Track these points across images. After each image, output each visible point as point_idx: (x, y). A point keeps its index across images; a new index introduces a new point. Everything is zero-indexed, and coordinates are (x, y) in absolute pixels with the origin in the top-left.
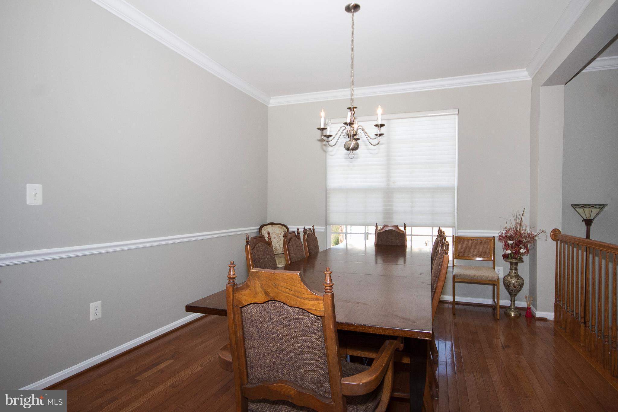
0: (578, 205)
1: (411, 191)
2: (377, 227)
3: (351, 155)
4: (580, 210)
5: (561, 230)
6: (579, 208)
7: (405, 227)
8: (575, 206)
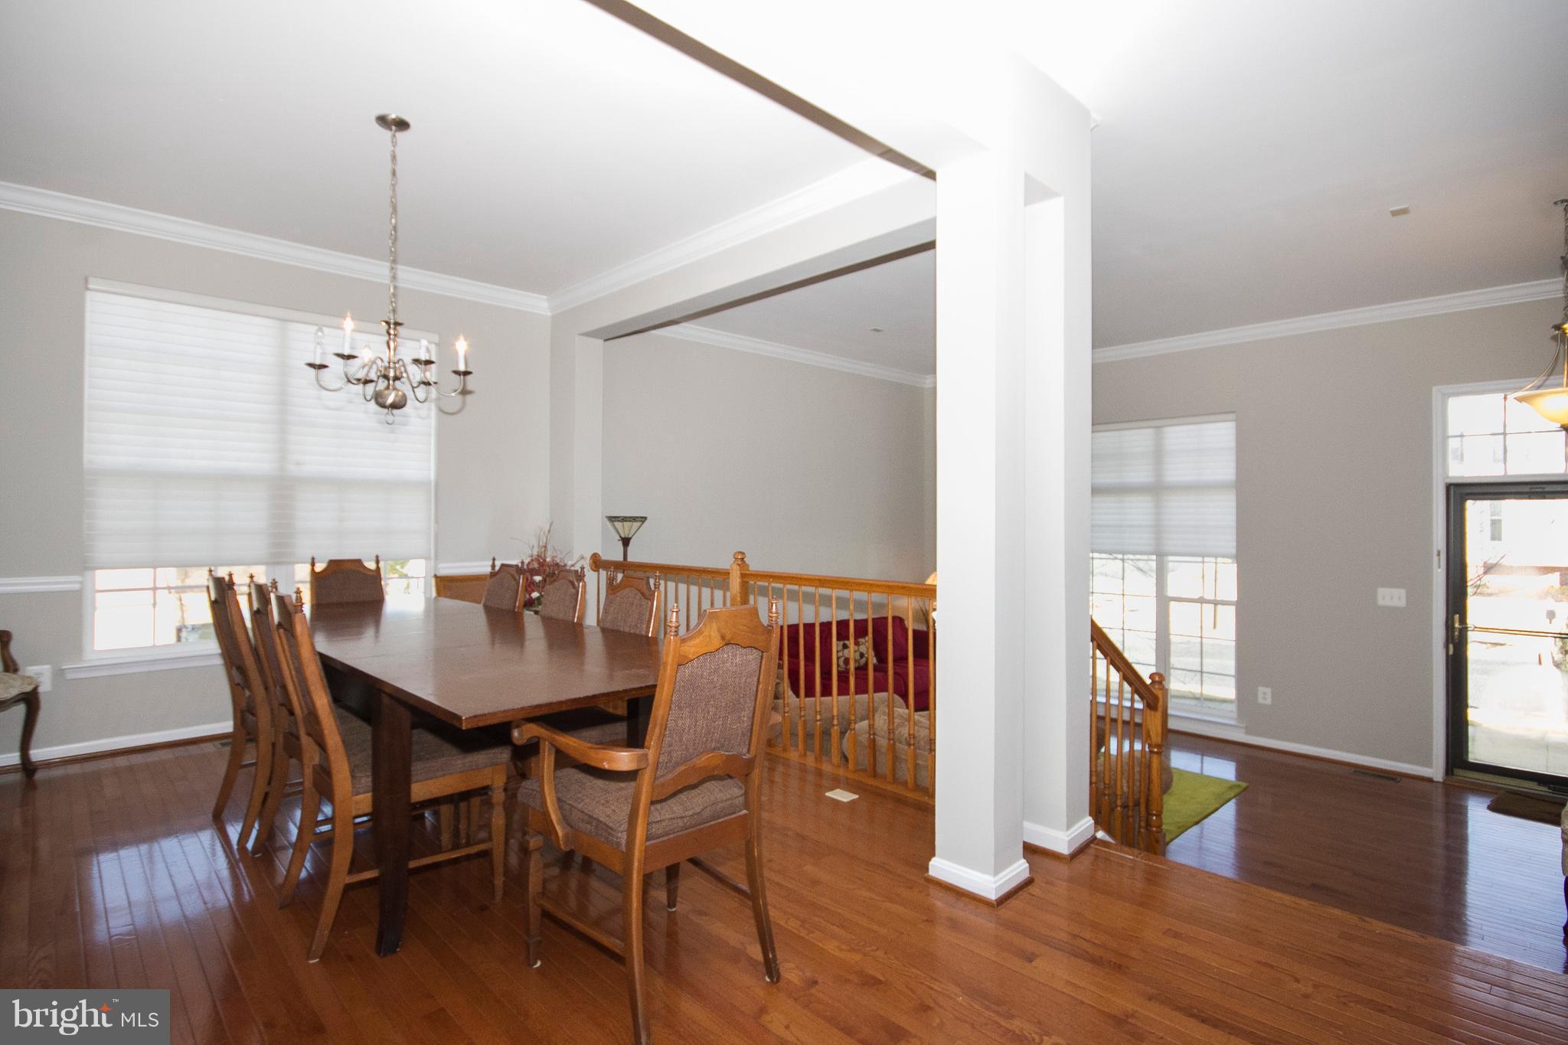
0: (618, 517)
1: (341, 485)
2: (313, 564)
3: (390, 418)
4: (618, 525)
5: (601, 554)
6: (619, 521)
7: (378, 562)
8: (612, 519)
